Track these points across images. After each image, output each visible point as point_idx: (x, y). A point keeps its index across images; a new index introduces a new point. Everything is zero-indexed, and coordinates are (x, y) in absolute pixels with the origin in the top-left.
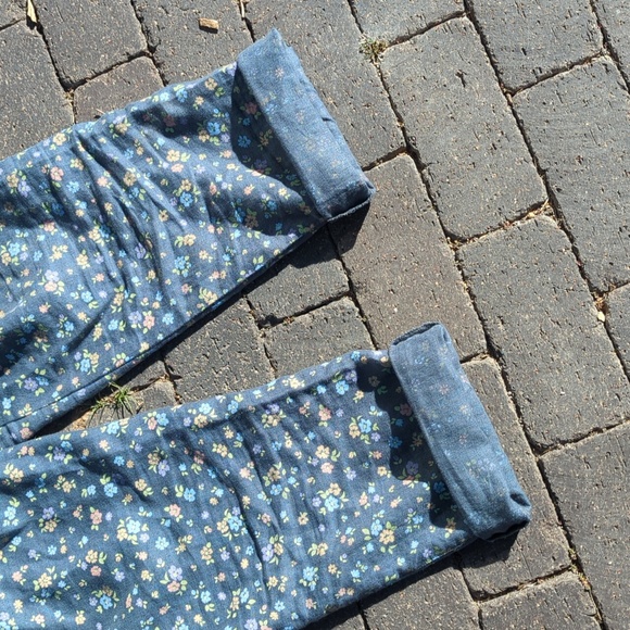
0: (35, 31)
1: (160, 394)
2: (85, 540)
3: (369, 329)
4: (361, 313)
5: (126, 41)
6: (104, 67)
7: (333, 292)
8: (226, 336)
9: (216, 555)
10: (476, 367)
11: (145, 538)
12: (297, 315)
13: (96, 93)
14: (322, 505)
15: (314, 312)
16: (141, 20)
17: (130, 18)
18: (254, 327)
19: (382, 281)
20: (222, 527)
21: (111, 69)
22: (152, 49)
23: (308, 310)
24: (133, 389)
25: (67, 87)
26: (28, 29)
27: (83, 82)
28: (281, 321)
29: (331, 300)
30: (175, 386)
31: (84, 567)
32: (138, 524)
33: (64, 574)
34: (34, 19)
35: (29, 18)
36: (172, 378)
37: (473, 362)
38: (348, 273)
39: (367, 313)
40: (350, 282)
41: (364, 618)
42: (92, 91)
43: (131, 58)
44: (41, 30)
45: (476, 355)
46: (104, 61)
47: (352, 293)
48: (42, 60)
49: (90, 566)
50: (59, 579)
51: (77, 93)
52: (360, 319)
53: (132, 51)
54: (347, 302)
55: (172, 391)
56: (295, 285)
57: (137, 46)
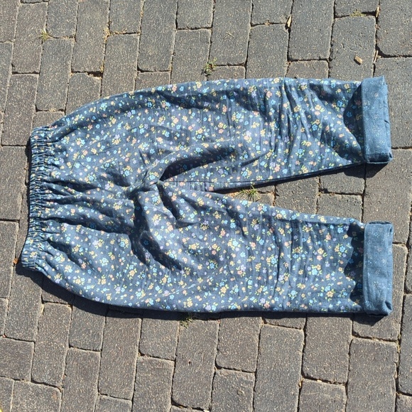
0: (287, 31)
1: (268, 198)
2: (215, 239)
3: (363, 213)
4: (363, 205)
5: (322, 51)
6: (307, 58)
7: (356, 191)
8: (304, 188)
9: (261, 269)
10: (398, 248)
11: (237, 250)
12: (336, 193)
13: (299, 68)
14: (310, 271)
15: (344, 196)
16: (332, 45)
17: (328, 43)
18: (317, 190)
19: (377, 197)
20: (268, 260)
21: (310, 60)
22: (330, 60)
23: (342, 194)
24: (259, 192)
25: (289, 59)
26: (284, 28)
27: (297, 60)
28: (329, 193)
29: (353, 194)
30: (275, 198)
31: (210, 249)
32: (237, 243)
33: (202, 248)
34: (289, 26)
35: (287, 24)
36: (276, 195)
37: (398, 245)
38: (366, 187)
39: (365, 206)
40: (364, 191)
41: (307, 320)
42: (298, 66)
43: (320, 59)
44: (289, 31)
45: (401, 243)
46: (309, 56)
47: (363, 195)
48: (284, 44)
49: (213, 250)
50: (199, 249)
51: (292, 63)
52: (361, 207)
53: (322, 57)
54: (359, 198)
55: (273, 199)
56: (341, 181)
57: (325, 56)
